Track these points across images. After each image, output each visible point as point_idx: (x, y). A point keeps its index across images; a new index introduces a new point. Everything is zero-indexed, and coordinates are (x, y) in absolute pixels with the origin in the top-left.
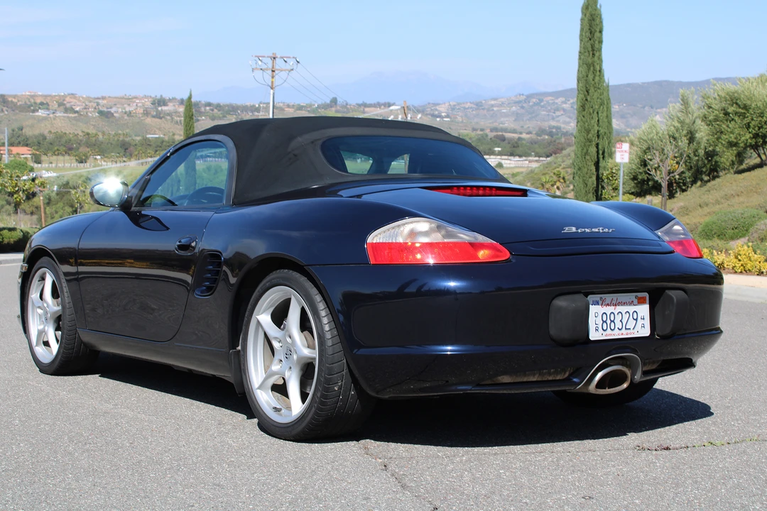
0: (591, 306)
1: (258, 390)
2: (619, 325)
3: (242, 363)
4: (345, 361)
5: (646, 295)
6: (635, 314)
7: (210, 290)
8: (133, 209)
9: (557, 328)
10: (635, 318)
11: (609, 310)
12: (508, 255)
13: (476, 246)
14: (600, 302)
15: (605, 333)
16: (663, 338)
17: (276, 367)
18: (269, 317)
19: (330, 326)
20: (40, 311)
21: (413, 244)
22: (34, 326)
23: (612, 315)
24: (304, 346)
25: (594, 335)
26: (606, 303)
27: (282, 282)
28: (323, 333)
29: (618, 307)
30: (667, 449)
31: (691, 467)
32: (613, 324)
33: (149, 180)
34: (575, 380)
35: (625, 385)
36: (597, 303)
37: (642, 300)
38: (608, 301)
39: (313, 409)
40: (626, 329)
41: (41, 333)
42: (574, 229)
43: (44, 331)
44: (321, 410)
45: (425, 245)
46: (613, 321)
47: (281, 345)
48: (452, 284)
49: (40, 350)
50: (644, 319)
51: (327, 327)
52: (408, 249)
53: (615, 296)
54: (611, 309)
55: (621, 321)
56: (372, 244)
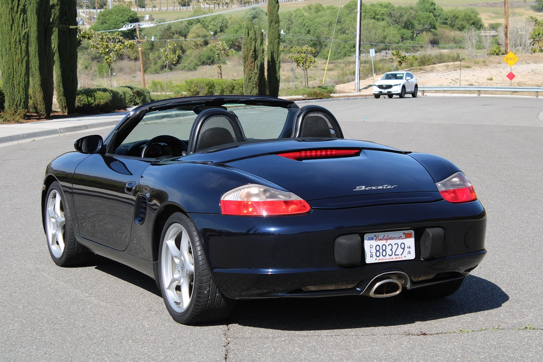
0: (366, 241)
1: (168, 290)
2: (389, 252)
3: (159, 270)
4: (210, 275)
5: (412, 232)
6: (403, 245)
7: (142, 220)
8: (107, 154)
9: (340, 257)
10: (403, 247)
11: (381, 243)
12: (308, 208)
13: (288, 203)
14: (374, 238)
15: (378, 258)
16: (429, 260)
17: (177, 276)
18: (174, 242)
19: (201, 252)
20: (53, 220)
21: (248, 202)
22: (51, 230)
23: (384, 246)
24: (191, 263)
25: (369, 260)
26: (379, 238)
27: (177, 221)
29: (388, 241)
30: (425, 334)
32: (384, 252)
34: (357, 289)
35: (398, 292)
36: (372, 239)
37: (408, 235)
38: (381, 237)
39: (193, 305)
40: (395, 255)
41: (54, 236)
42: (363, 188)
43: (56, 235)
44: (197, 306)
46: (385, 250)
47: (179, 260)
48: (272, 229)
49: (54, 248)
50: (410, 248)
51: (199, 253)
52: (245, 205)
53: (386, 234)
54: (384, 242)
55: (391, 250)
56: (223, 201)
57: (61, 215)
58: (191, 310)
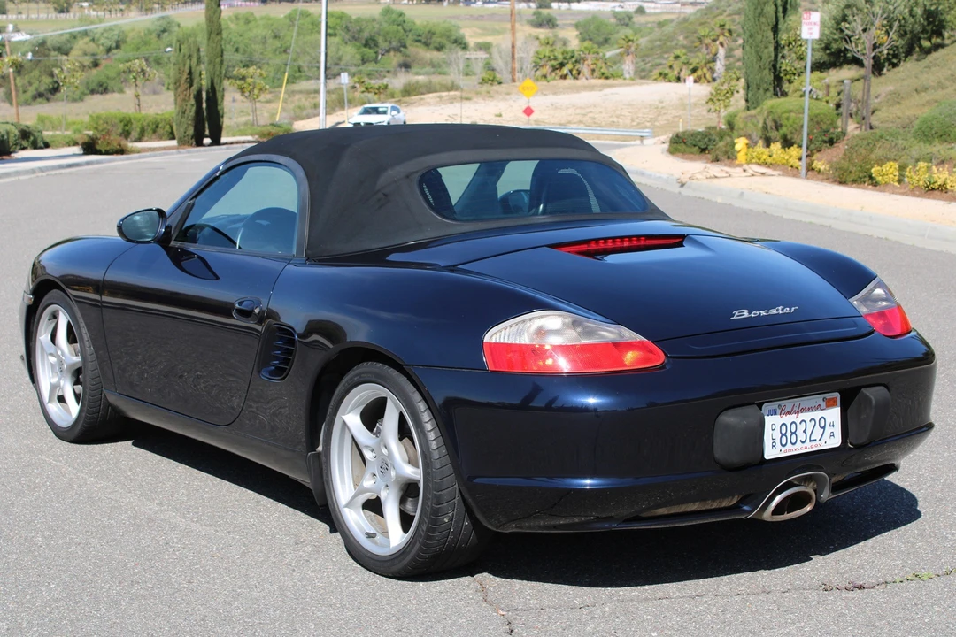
0: (766, 417)
1: (346, 509)
2: (801, 436)
3: (324, 471)
4: (456, 486)
5: (837, 395)
6: (822, 421)
7: (280, 372)
8: (173, 243)
9: (724, 450)
10: (822, 425)
11: (788, 419)
12: (662, 358)
13: (621, 347)
14: (779, 411)
15: (783, 449)
16: (858, 447)
17: (368, 483)
18: (358, 418)
19: (437, 444)
20: (53, 359)
21: (542, 346)
22: (46, 378)
23: (794, 426)
24: (404, 461)
25: (770, 453)
26: (786, 411)
27: (374, 379)
28: (430, 453)
29: (800, 414)
30: (861, 588)
31: (889, 623)
32: (794, 436)
33: (193, 205)
34: (745, 508)
35: (808, 508)
36: (775, 413)
37: (832, 403)
38: (788, 408)
39: (418, 545)
40: (811, 441)
41: (53, 387)
42: (746, 313)
43: (59, 386)
44: (427, 546)
45: (557, 348)
46: (794, 433)
47: (374, 455)
48: (592, 401)
49: (54, 408)
50: (833, 426)
51: (434, 445)
52: (536, 352)
53: (796, 401)
54: (791, 418)
55: (804, 431)
56: (490, 344)
57: (70, 351)
58: (414, 552)
